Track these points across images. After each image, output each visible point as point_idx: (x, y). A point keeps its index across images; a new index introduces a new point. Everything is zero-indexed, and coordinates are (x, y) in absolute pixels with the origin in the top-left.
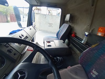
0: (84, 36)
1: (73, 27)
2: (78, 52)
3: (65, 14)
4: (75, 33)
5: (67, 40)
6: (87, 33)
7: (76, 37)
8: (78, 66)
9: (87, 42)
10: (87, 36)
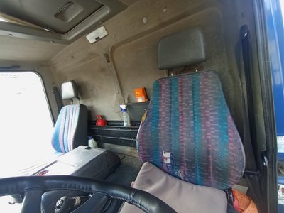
0: (121, 114)
1: (92, 107)
2: (127, 149)
3: (54, 83)
4: (103, 117)
5: (91, 142)
6: (124, 107)
7: (107, 123)
8: (145, 168)
9: (131, 122)
10: (125, 110)
